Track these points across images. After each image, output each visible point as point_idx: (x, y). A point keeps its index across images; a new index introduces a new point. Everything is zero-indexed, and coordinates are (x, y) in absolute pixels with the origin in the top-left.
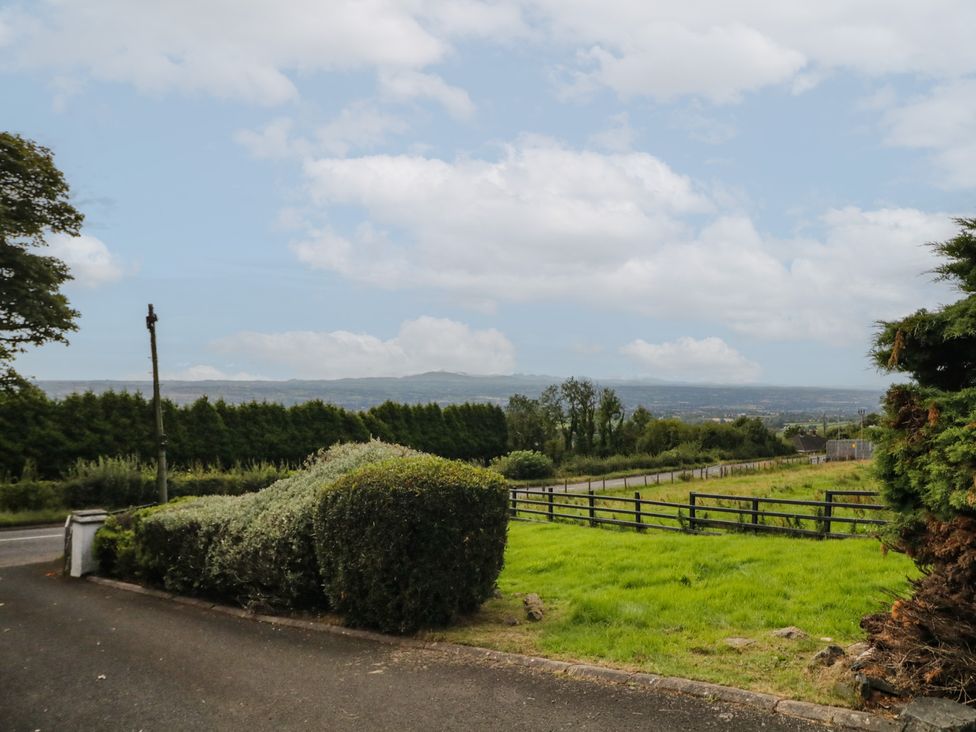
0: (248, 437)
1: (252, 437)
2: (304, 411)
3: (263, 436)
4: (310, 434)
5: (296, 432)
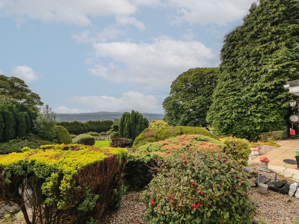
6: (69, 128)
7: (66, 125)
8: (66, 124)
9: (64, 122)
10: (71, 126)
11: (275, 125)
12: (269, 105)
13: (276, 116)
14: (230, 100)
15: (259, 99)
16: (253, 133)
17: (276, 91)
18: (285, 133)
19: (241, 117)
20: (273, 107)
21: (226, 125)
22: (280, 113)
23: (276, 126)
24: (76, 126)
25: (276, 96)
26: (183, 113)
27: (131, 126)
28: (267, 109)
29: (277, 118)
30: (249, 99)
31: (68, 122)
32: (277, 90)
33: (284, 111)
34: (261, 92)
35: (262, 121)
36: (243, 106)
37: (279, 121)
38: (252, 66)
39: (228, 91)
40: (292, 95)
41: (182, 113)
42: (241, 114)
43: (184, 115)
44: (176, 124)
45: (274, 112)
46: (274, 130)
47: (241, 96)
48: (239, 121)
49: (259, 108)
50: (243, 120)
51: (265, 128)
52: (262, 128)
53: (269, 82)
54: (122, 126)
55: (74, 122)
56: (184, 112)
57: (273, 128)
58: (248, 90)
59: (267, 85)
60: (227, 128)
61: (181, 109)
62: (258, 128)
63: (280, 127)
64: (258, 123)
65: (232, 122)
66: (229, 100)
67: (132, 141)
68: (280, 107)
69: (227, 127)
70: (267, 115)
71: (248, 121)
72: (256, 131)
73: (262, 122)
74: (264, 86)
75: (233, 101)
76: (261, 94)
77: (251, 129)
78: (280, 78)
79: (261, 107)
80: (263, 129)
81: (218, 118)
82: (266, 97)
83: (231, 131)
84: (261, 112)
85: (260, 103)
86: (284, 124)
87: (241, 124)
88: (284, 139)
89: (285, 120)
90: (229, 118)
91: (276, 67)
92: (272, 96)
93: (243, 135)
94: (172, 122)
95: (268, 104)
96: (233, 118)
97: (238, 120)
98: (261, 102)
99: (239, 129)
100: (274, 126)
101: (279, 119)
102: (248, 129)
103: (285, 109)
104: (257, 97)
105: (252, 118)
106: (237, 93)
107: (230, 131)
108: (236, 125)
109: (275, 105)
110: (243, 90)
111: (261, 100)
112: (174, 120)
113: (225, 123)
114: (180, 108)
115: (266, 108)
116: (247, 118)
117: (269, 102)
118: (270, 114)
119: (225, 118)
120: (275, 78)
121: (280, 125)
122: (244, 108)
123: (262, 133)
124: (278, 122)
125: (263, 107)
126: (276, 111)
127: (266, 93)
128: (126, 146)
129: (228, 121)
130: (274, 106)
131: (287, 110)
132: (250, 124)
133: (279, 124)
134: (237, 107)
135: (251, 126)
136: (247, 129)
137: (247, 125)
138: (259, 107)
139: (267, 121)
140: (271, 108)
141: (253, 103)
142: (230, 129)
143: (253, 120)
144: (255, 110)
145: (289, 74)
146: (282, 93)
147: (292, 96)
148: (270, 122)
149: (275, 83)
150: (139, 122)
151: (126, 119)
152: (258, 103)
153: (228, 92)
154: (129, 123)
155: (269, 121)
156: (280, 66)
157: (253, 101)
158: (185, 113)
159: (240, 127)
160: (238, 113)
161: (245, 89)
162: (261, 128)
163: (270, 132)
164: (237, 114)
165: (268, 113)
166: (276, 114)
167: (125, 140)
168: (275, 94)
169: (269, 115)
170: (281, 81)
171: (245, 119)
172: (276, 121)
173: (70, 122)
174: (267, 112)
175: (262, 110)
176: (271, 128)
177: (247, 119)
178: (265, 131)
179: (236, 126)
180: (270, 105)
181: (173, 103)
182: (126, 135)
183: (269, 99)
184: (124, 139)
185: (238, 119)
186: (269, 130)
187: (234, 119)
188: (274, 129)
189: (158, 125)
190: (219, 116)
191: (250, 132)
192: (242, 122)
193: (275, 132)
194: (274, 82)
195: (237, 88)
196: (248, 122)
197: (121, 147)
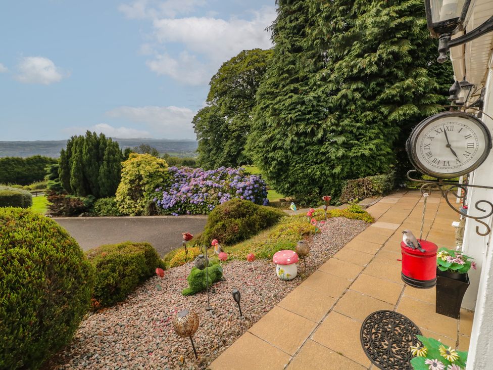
0: (7, 171)
1: (9, 171)
2: (32, 160)
3: (13, 170)
4: (36, 168)
5: (30, 167)
6: (24, 169)
7: (15, 164)
8: (16, 162)
9: (10, 157)
10: (28, 167)
11: (371, 163)
12: (363, 115)
13: (375, 141)
14: (284, 105)
15: (344, 101)
16: (328, 180)
17: (381, 80)
18: (389, 180)
19: (303, 144)
20: (371, 120)
21: (274, 163)
22: (384, 135)
23: (374, 165)
24: (40, 166)
25: (380, 93)
26: (229, 139)
27: (87, 169)
28: (358, 124)
29: (377, 146)
30: (323, 102)
31: (20, 157)
32: (384, 77)
33: (392, 131)
34: (350, 84)
35: (345, 153)
36: (309, 119)
37: (382, 152)
38: (336, 17)
39: (283, 83)
40: (413, 90)
41: (227, 138)
42: (305, 137)
43: (230, 142)
44: (216, 159)
45: (371, 133)
46: (369, 175)
47: (307, 93)
48: (300, 154)
49: (341, 124)
50: (308, 151)
51: (351, 169)
52: (346, 170)
53: (366, 55)
54: (64, 168)
55: (35, 158)
56: (229, 136)
57: (367, 169)
58: (324, 79)
59: (362, 63)
60: (276, 171)
61: (225, 131)
62: (337, 170)
63: (382, 166)
64: (338, 158)
65: (286, 157)
66: (282, 103)
67: (91, 201)
68: (385, 121)
69: (277, 168)
70: (358, 140)
71: (318, 153)
72: (333, 176)
73: (347, 156)
74: (355, 66)
75: (290, 105)
76: (350, 88)
77: (323, 172)
78: (393, 43)
79: (346, 122)
80: (347, 172)
81: (260, 147)
82: (358, 95)
83: (287, 177)
84: (346, 131)
85: (346, 112)
86: (389, 159)
87: (305, 160)
88: (387, 192)
89: (393, 149)
90: (281, 148)
91: (385, 12)
92: (371, 93)
93: (309, 185)
94: (209, 157)
95: (362, 113)
96: (289, 147)
97: (299, 152)
98: (347, 108)
99: (300, 173)
100: (369, 165)
101: (381, 150)
102: (318, 173)
103: (395, 125)
104: (339, 95)
105: (327, 148)
106: (302, 87)
107: (284, 177)
108: (294, 164)
109: (376, 114)
110: (314, 78)
111: (347, 104)
112: (213, 152)
113: (273, 159)
114: (222, 127)
115: (357, 122)
116: (316, 147)
117: (364, 109)
118: (365, 136)
119: (274, 147)
120: (381, 46)
121: (381, 163)
122: (312, 123)
123: (345, 182)
124: (378, 155)
125: (352, 122)
126: (376, 131)
127: (360, 85)
128: (80, 213)
129: (279, 154)
130: (374, 118)
131: (400, 126)
132: (322, 162)
133: (380, 160)
134: (298, 120)
135: (323, 165)
136: (316, 171)
137: (316, 163)
138: (342, 121)
139: (355, 154)
140: (368, 123)
141: (331, 110)
142: (284, 174)
143: (328, 152)
144: (334, 127)
145: (413, 35)
146: (392, 84)
147: (414, 93)
148: (363, 155)
149: (380, 58)
150: (104, 157)
151: (73, 151)
152: (341, 110)
153: (284, 86)
154: (80, 161)
155: (360, 154)
156: (394, 11)
157: (331, 105)
158: (232, 139)
159: (302, 168)
160: (297, 134)
161: (318, 76)
162: (342, 170)
163: (361, 179)
164: (296, 138)
165: (360, 134)
166: (377, 137)
167: (74, 200)
168: (378, 89)
169: (362, 138)
170: (392, 53)
171: (313, 150)
172: (374, 154)
173: (24, 158)
174: (358, 133)
175: (349, 128)
176: (362, 169)
177: (316, 150)
178: (352, 175)
179: (294, 166)
180: (365, 116)
181: (210, 118)
182: (75, 189)
183: (364, 101)
184: (73, 197)
185: (300, 150)
186: (359, 174)
187: (291, 149)
188: (370, 171)
189: (139, 165)
190: (261, 144)
191: (321, 179)
192: (307, 157)
193: (372, 178)
194: (377, 55)
195: (301, 74)
196: (319, 156)
197: (70, 216)
